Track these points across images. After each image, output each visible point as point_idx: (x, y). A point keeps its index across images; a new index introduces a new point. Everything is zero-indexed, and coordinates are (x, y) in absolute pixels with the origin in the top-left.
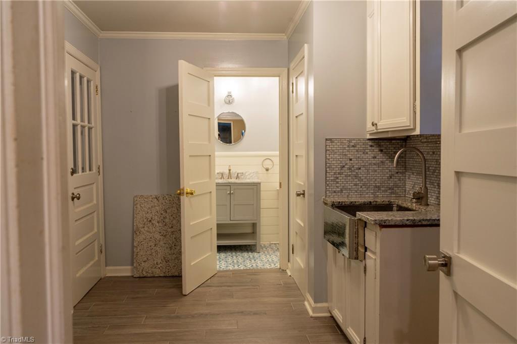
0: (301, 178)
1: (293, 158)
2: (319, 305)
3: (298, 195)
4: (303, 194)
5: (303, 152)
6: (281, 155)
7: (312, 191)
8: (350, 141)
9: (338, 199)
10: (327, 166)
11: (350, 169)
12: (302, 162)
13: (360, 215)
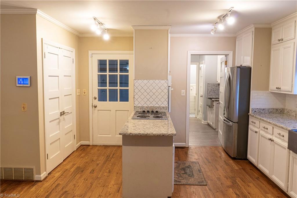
0: (202, 92)
1: (200, 87)
2: (205, 121)
3: (201, 96)
4: (202, 96)
5: (202, 86)
6: (196, 86)
7: (204, 96)
8: (213, 84)
9: (210, 97)
10: (208, 90)
11: (213, 90)
12: (202, 88)
13: (213, 99)
